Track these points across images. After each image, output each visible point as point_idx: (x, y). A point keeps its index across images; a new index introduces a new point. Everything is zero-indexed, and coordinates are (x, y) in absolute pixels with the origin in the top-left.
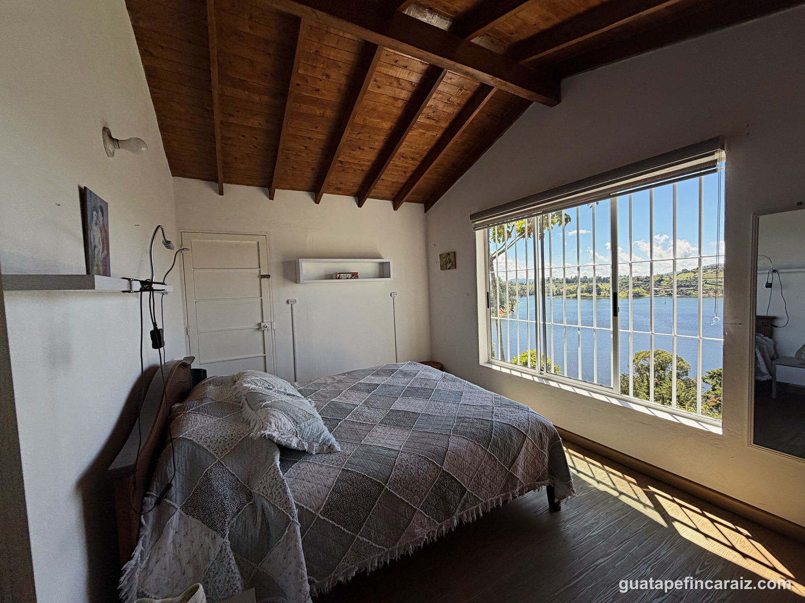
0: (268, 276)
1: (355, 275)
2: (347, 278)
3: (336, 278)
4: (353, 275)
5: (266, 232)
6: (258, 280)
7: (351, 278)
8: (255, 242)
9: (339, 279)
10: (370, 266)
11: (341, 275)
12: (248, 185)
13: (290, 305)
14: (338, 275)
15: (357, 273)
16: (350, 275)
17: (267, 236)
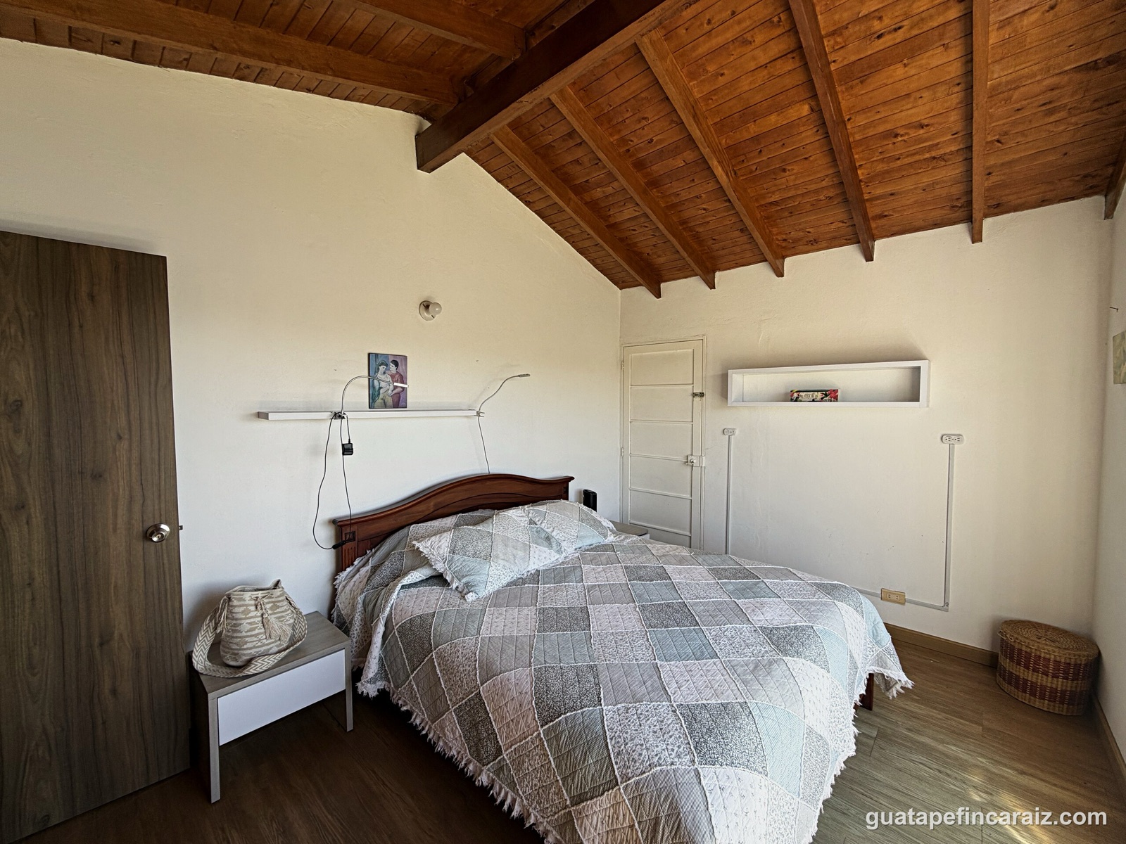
0: (702, 395)
1: (830, 395)
2: (813, 401)
3: (792, 400)
4: (826, 395)
5: (703, 335)
6: (691, 398)
7: (822, 400)
8: (691, 350)
9: (796, 401)
10: (889, 375)
11: (801, 394)
12: (686, 278)
13: (727, 436)
14: (796, 395)
15: (836, 391)
16: (820, 395)
17: (705, 340)
